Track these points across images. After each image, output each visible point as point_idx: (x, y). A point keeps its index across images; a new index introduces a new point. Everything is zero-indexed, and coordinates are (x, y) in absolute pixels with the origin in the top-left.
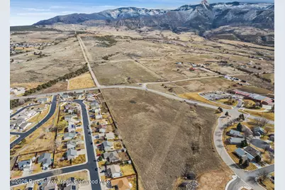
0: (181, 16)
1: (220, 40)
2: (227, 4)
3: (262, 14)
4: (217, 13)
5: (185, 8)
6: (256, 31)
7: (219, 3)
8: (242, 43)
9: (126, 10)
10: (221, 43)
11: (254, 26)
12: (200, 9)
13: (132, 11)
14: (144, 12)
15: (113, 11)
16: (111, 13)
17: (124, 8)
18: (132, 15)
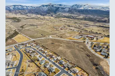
0: (42, 9)
1: (60, 18)
2: (58, 5)
3: (70, 9)
4: (55, 8)
5: (43, 6)
6: (70, 15)
7: (55, 5)
8: (68, 19)
9: (17, 6)
10: (61, 19)
11: (69, 13)
12: (49, 7)
13: (20, 7)
14: (26, 7)
15: (11, 6)
16: (10, 7)
17: (16, 5)
18: (20, 8)
